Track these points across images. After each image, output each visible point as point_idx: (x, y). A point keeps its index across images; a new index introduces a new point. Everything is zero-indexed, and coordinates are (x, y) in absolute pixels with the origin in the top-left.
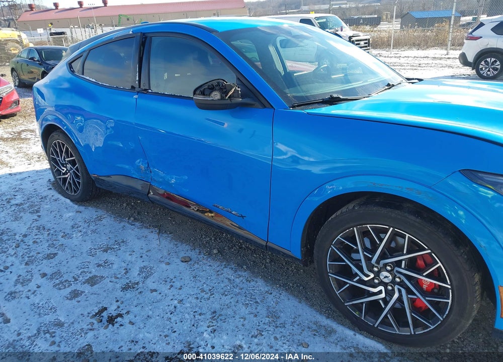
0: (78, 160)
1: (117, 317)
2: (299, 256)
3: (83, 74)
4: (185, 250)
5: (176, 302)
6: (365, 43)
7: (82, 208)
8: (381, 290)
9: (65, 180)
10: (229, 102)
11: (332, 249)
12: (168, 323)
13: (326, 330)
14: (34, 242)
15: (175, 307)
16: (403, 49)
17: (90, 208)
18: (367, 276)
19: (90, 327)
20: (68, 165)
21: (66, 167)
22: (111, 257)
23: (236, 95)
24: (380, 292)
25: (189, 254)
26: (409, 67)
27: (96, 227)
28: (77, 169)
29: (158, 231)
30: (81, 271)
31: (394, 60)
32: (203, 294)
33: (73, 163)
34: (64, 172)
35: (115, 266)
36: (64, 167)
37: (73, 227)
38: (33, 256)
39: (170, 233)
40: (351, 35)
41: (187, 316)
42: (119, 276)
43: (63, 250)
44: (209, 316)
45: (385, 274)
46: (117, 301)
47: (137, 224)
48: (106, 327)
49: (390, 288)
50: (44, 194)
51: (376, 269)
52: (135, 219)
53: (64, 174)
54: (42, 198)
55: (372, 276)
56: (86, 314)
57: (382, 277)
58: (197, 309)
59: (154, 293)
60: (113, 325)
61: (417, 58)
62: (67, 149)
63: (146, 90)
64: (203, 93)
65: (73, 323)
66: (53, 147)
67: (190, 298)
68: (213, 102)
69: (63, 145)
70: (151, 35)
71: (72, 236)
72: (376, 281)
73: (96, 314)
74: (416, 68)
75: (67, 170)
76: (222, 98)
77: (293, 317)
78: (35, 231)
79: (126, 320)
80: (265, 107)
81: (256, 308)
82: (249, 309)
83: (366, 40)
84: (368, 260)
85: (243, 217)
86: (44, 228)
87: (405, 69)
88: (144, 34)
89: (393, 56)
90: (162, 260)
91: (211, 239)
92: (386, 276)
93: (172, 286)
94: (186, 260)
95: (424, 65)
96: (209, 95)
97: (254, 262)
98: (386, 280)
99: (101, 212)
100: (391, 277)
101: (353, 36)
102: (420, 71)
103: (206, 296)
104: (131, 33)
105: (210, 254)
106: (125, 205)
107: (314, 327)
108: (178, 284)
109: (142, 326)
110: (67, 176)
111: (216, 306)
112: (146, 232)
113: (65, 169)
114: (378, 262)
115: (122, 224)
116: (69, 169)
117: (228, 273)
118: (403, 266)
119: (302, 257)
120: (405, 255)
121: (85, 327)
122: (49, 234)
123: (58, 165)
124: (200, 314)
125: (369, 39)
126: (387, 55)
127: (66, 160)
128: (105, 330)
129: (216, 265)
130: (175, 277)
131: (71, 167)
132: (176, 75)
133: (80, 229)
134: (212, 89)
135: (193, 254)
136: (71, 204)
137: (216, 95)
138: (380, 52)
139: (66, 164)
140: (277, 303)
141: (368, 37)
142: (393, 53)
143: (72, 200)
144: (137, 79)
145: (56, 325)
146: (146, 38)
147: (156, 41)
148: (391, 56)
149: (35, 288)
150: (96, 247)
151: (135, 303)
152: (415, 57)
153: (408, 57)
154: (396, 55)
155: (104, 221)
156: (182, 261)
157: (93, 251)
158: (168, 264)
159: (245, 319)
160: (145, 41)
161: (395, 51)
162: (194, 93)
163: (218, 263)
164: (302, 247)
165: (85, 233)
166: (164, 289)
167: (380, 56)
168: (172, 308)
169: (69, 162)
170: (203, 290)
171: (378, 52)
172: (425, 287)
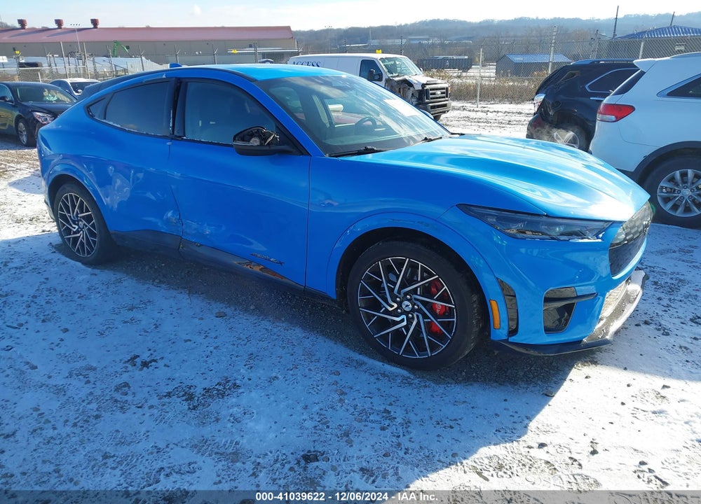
0: (96, 216)
1: (151, 362)
2: (334, 297)
3: (105, 119)
4: (218, 307)
5: (212, 348)
6: (442, 93)
7: (97, 271)
8: (403, 319)
9: (76, 239)
10: (267, 148)
11: (362, 284)
12: (205, 364)
13: (357, 363)
14: (47, 303)
15: (211, 352)
16: (492, 102)
17: (106, 271)
18: (392, 306)
19: (124, 370)
20: (80, 223)
21: (78, 225)
22: (137, 314)
23: (274, 142)
24: (403, 320)
25: (224, 310)
26: (497, 125)
27: (116, 289)
28: (93, 226)
29: (188, 292)
30: (106, 326)
31: (480, 115)
32: (239, 341)
33: (88, 219)
34: (75, 230)
35: (143, 323)
36: (75, 224)
37: (89, 289)
38: (49, 315)
39: (202, 294)
40: (425, 83)
41: (223, 358)
42: (149, 331)
43: (83, 310)
44: (246, 357)
45: (406, 303)
46: (150, 350)
47: (163, 286)
48: (141, 370)
49: (410, 315)
50: (48, 258)
51: (398, 299)
52: (160, 281)
53: (75, 233)
54: (46, 261)
55: (396, 306)
56: (118, 360)
57: (404, 306)
58: (234, 353)
59: (189, 343)
60: (148, 368)
61: (509, 113)
62: (82, 203)
63: (180, 137)
64: (243, 140)
65: (105, 367)
66: (63, 202)
67: (227, 345)
68: (253, 148)
69: (77, 199)
70: (187, 80)
71: (89, 297)
72: (399, 311)
73: (129, 361)
74: (504, 125)
75: (79, 227)
76: (261, 145)
77: (328, 354)
78: (45, 293)
79: (161, 364)
80: (303, 154)
81: (293, 350)
82: (286, 350)
83: (443, 89)
84: (391, 290)
85: (281, 263)
86: (55, 290)
87: (490, 126)
88: (179, 79)
89: (480, 109)
90: (194, 316)
91: (248, 298)
92: (407, 305)
93: (207, 336)
94: (220, 315)
95: (515, 123)
96: (249, 141)
97: (293, 315)
98: (407, 309)
99: (119, 275)
100: (411, 306)
101: (427, 84)
102: (508, 129)
103: (243, 343)
104: (164, 77)
105: (246, 310)
106: (147, 268)
107: (347, 361)
108: (213, 335)
109: (178, 367)
110: (78, 235)
111: (254, 350)
112: (175, 293)
113: (77, 227)
114: (399, 292)
115: (147, 286)
116: (81, 227)
117: (266, 324)
118: (419, 293)
119: (337, 297)
120: (420, 282)
121: (119, 370)
122: (62, 295)
123: (68, 222)
124: (237, 357)
125: (447, 88)
126: (472, 109)
127: (79, 215)
128: (140, 372)
129: (253, 319)
130: (210, 329)
131: (84, 224)
132: (211, 123)
133: (98, 290)
134: (252, 136)
135: (229, 311)
136: (83, 267)
137: (255, 142)
138: (465, 104)
139: (78, 221)
140: (313, 345)
141: (446, 85)
142: (479, 106)
143: (83, 263)
144: (171, 125)
145: (89, 369)
146: (181, 83)
147: (192, 87)
148: (477, 109)
149: (59, 342)
150: (119, 306)
151: (169, 351)
152: (505, 112)
153: (498, 112)
154: (484, 109)
155: (125, 283)
156: (217, 317)
157: (117, 311)
158: (202, 319)
159: (281, 358)
160: (180, 86)
161: (483, 104)
162: (234, 139)
163: (256, 317)
164: (337, 287)
165: (104, 294)
166: (200, 339)
167: (464, 109)
168: (208, 353)
169: (83, 217)
170: (239, 339)
171: (462, 105)
172: (438, 311)
